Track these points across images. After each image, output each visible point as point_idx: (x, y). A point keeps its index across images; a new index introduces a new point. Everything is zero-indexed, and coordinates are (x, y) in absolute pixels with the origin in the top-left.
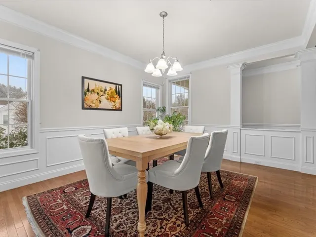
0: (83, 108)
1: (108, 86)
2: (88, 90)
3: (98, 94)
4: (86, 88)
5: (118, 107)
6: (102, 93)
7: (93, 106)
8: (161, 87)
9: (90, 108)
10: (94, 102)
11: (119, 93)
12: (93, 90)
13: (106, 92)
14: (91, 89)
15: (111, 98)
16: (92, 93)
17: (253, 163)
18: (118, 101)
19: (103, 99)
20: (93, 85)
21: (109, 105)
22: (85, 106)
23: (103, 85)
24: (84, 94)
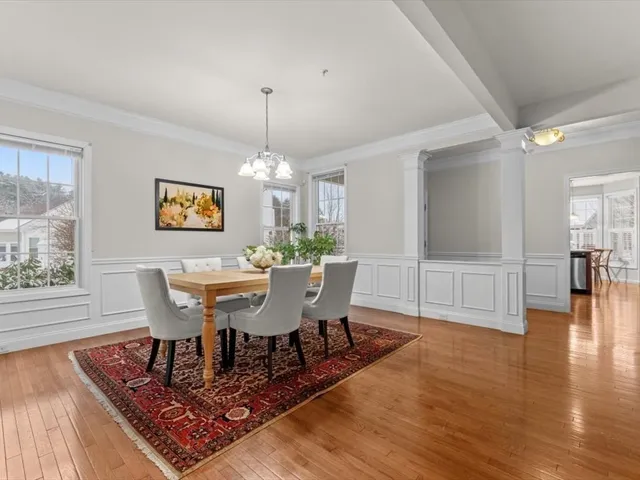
0: (158, 228)
1: (198, 192)
2: (166, 199)
3: (182, 205)
4: (162, 196)
5: (216, 225)
6: (188, 204)
7: (174, 223)
8: (298, 189)
9: (169, 228)
10: (175, 217)
11: (219, 203)
12: (174, 200)
13: (196, 202)
14: (170, 197)
15: (204, 211)
16: (171, 204)
17: (438, 318)
18: (217, 216)
19: (191, 212)
20: (173, 191)
21: (202, 222)
22: (161, 224)
23: (191, 190)
24: (159, 206)
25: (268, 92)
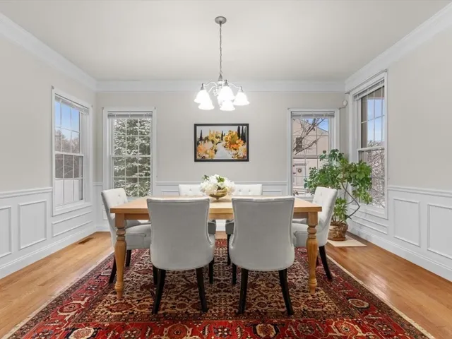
0: (196, 160)
1: (226, 130)
2: (201, 139)
3: (213, 142)
4: (198, 136)
5: (241, 156)
6: (218, 140)
7: (207, 156)
9: (203, 160)
10: (208, 152)
11: (244, 136)
12: (207, 138)
13: (224, 138)
14: (204, 137)
15: (231, 144)
16: (205, 142)
18: (242, 149)
19: (220, 147)
20: (206, 132)
21: (229, 154)
22: (198, 157)
23: (219, 130)
24: (196, 144)
25: (221, 21)
